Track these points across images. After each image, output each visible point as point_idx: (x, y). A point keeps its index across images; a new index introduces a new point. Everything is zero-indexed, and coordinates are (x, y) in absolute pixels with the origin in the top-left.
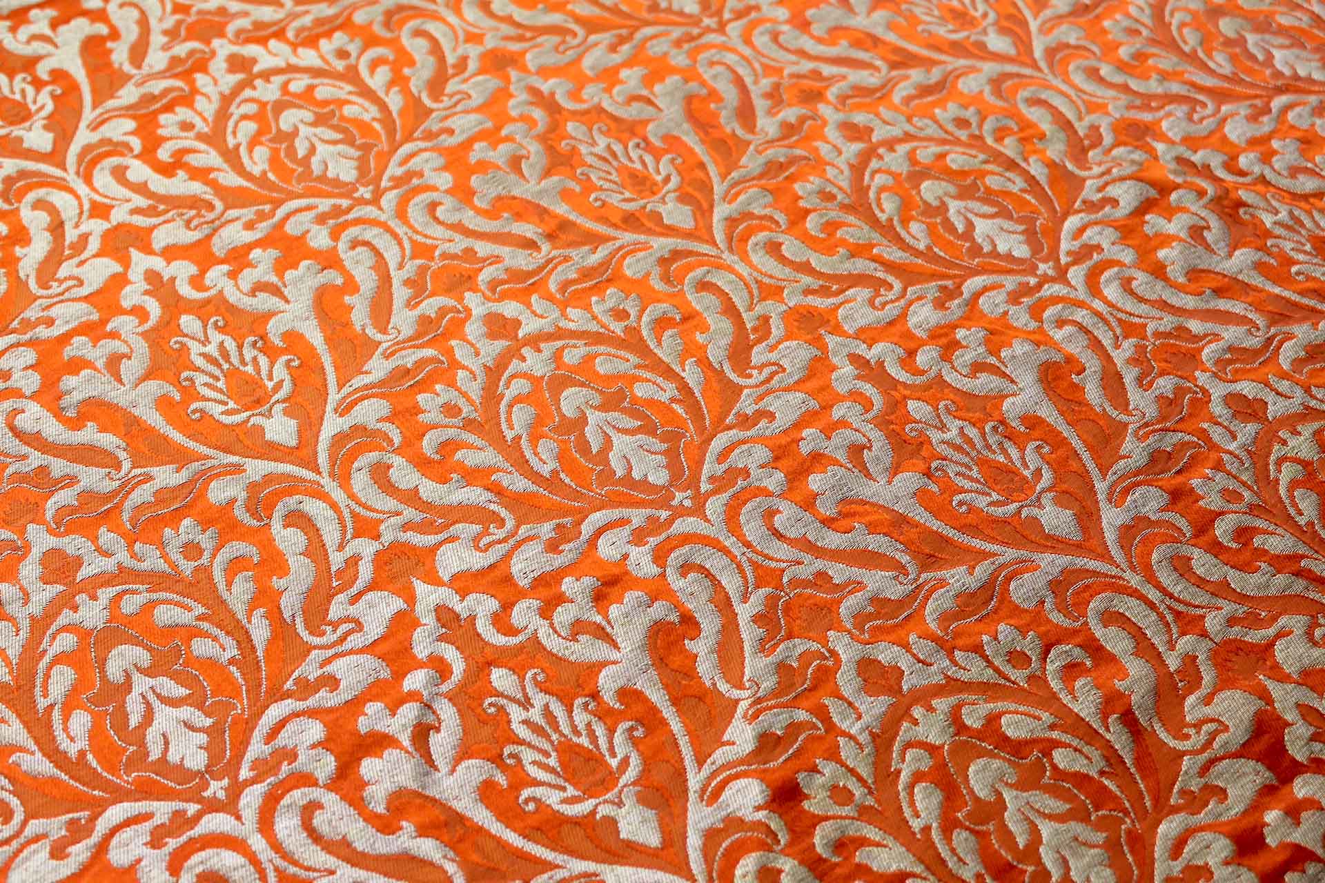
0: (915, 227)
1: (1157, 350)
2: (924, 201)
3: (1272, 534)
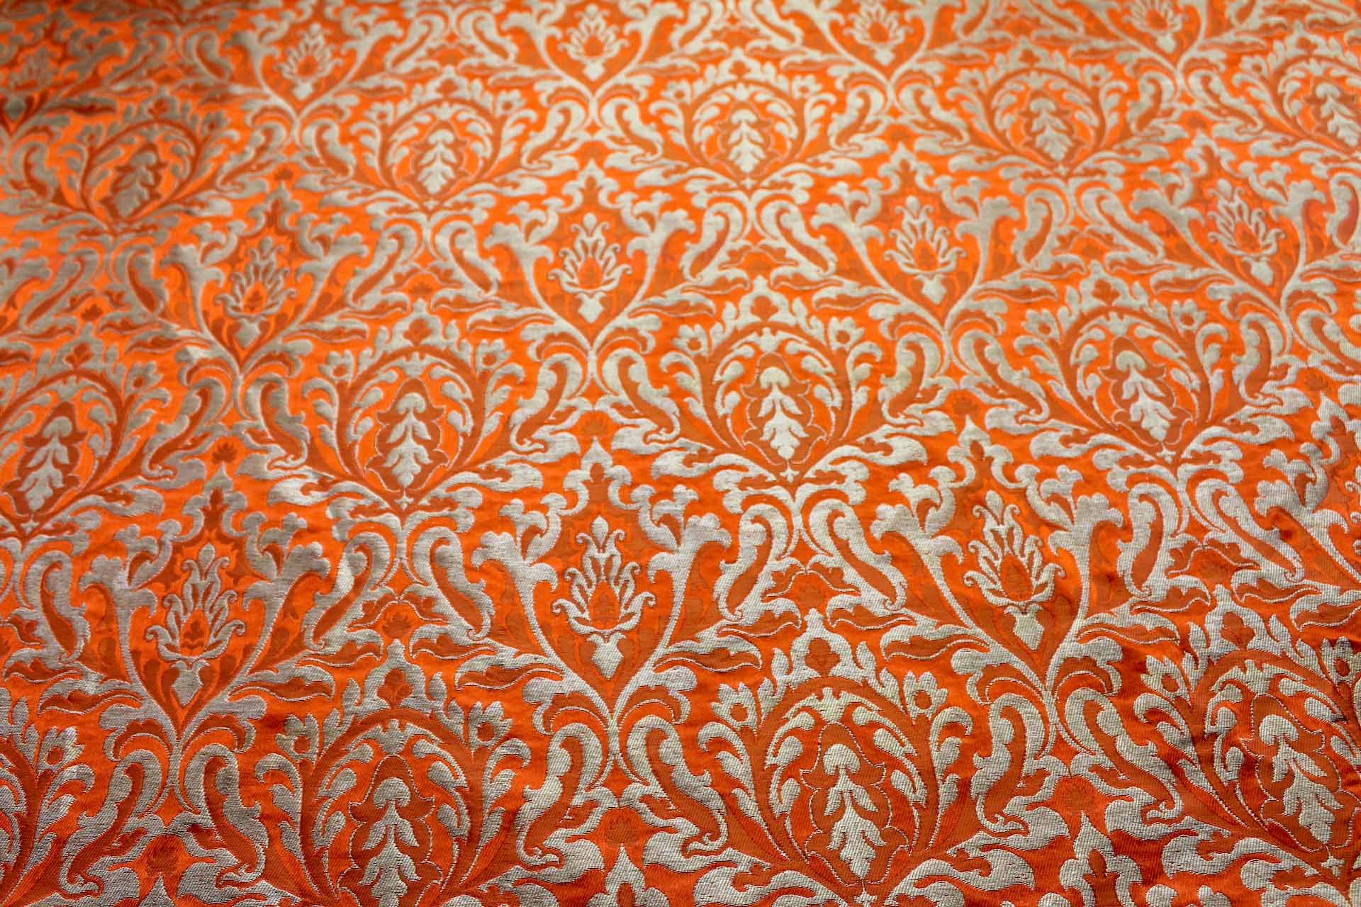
0: (734, 398)
1: (805, 577)
2: (758, 380)
3: (738, 756)
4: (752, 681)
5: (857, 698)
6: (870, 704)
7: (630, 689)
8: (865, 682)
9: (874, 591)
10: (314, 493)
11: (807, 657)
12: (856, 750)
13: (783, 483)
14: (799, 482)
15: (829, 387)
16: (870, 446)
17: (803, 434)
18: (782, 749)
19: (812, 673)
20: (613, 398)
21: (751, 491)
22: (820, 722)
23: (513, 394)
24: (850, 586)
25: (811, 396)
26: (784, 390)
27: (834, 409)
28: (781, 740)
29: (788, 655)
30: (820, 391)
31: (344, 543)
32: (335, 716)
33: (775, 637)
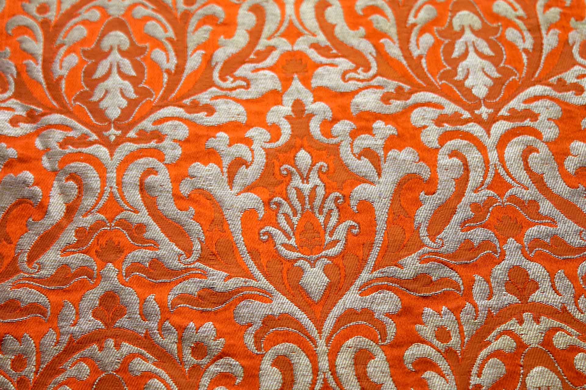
0: (427, 39)
1: (502, 208)
2: (451, 24)
3: (443, 376)
4: (454, 305)
5: (556, 323)
6: (570, 330)
7: (337, 311)
8: (564, 309)
9: (570, 223)
10: (23, 125)
11: (506, 283)
12: (557, 373)
13: (478, 120)
14: (493, 119)
15: (520, 31)
16: (562, 86)
17: (496, 75)
18: (485, 371)
19: (510, 298)
20: (312, 39)
21: (448, 127)
22: (521, 345)
23: (214, 34)
24: (546, 217)
25: (502, 38)
26: (476, 33)
27: (526, 51)
28: (485, 361)
29: (488, 282)
30: (511, 34)
31: (55, 172)
32: (50, 337)
33: (475, 265)
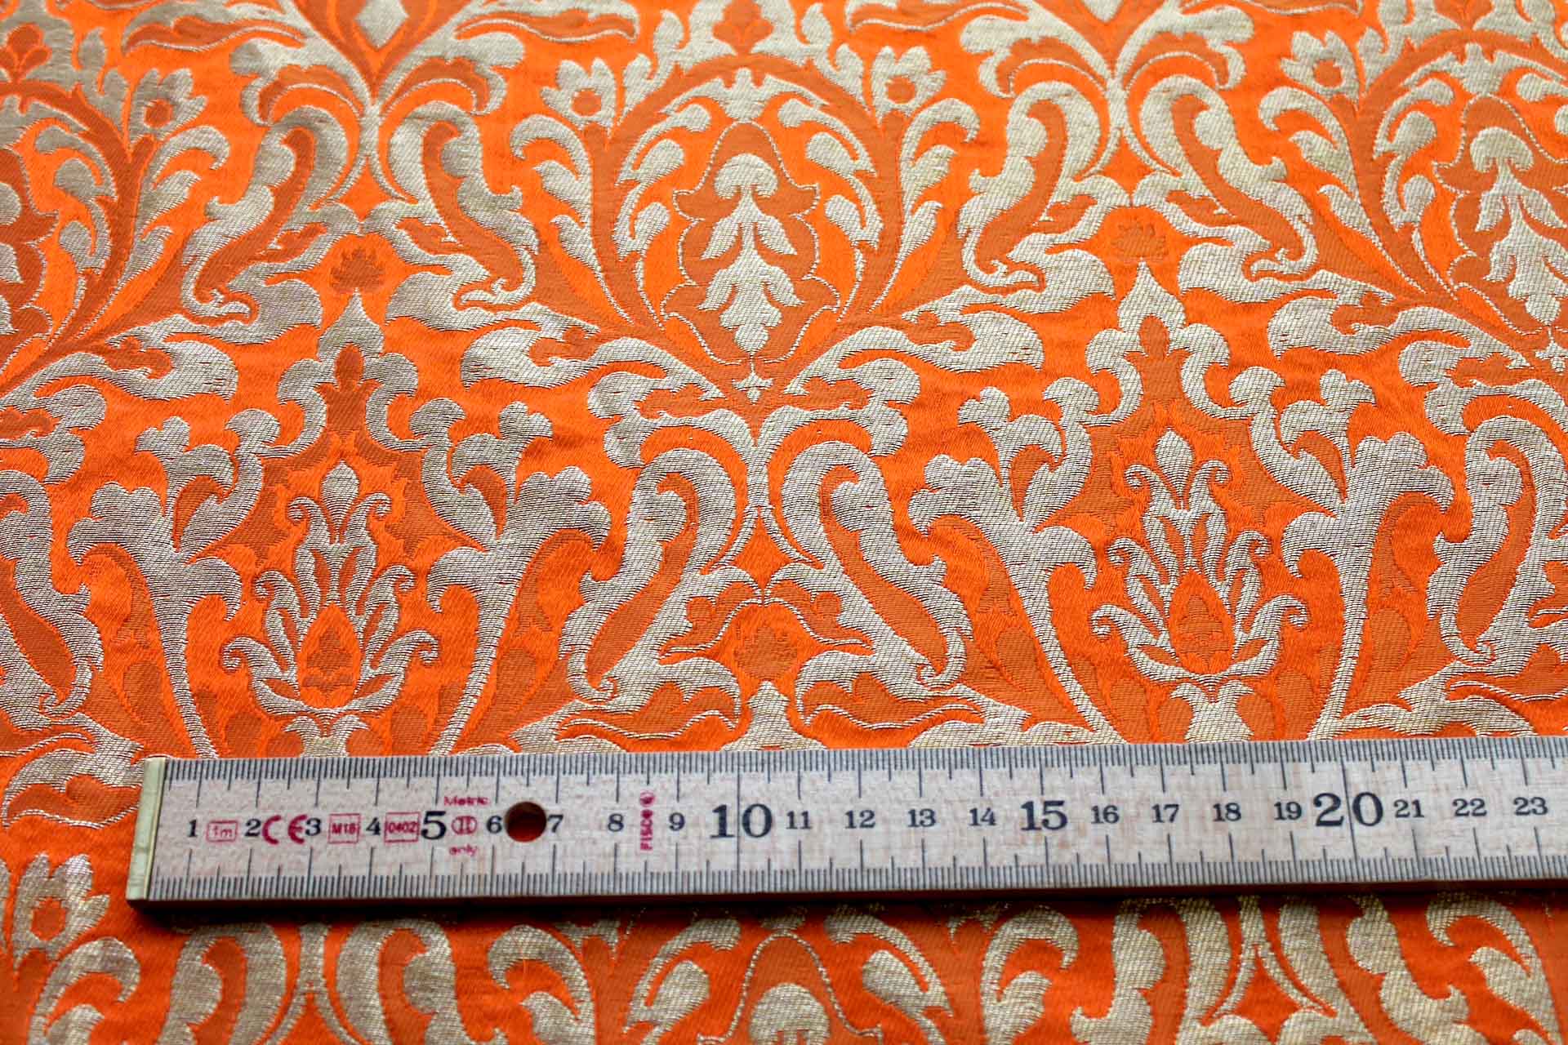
0: (1418, 188)
2: (1467, 155)
3: (1517, 959)
10: (559, 362)
13: (1544, 372)
20: (1172, 183)
21: (1481, 387)
23: (959, 166)
26: (1525, 177)
31: (636, 471)
33: (1566, 704)
